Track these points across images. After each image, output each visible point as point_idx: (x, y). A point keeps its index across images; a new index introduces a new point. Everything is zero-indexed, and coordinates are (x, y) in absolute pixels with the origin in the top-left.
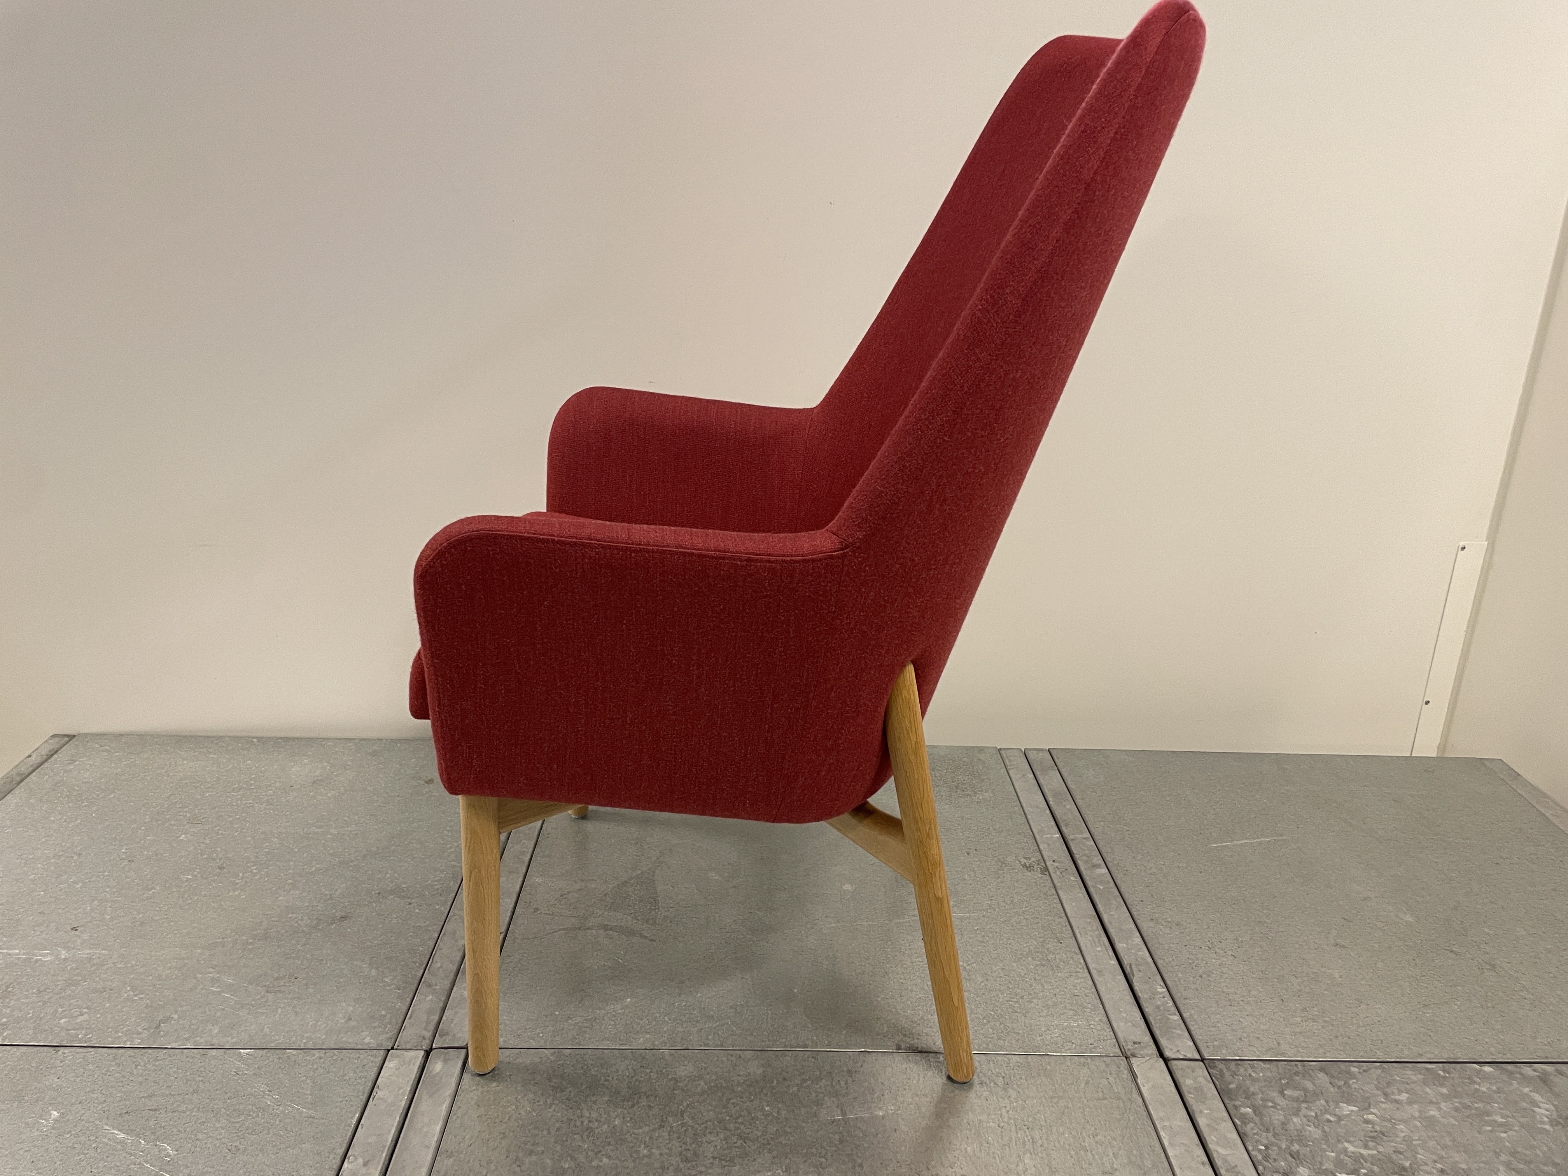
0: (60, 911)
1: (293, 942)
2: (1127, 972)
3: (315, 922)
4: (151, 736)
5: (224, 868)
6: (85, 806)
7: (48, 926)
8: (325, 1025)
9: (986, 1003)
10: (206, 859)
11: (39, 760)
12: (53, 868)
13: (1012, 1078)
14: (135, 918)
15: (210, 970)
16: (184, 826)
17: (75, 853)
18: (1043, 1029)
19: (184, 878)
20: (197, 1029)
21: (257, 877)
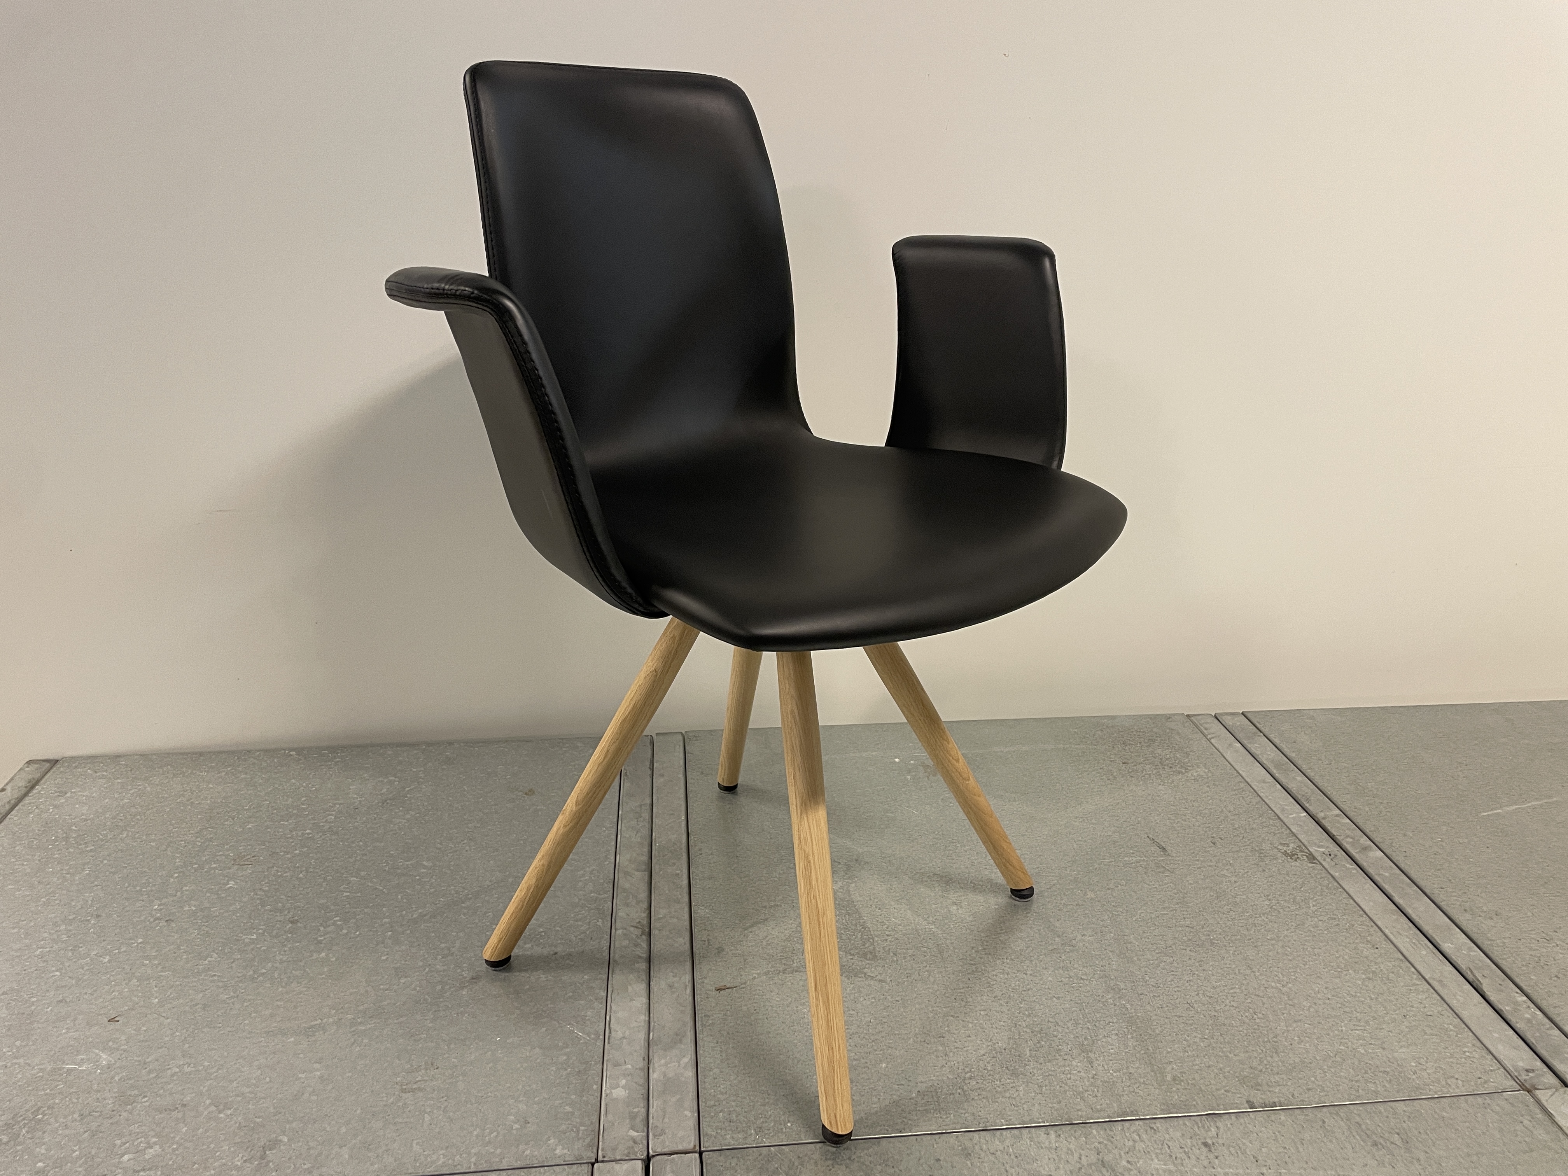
0: (86, 997)
1: (418, 1017)
2: (1471, 980)
3: (439, 987)
4: (155, 754)
5: (297, 921)
6: (91, 851)
7: (75, 1019)
8: (495, 1134)
9: (1329, 1035)
10: (270, 911)
11: (17, 794)
12: (64, 937)
13: (1410, 1134)
14: (192, 1000)
15: (317, 1066)
16: (230, 869)
17: (92, 915)
18: (1413, 1064)
19: (246, 938)
20: (320, 1154)
21: (345, 931)
